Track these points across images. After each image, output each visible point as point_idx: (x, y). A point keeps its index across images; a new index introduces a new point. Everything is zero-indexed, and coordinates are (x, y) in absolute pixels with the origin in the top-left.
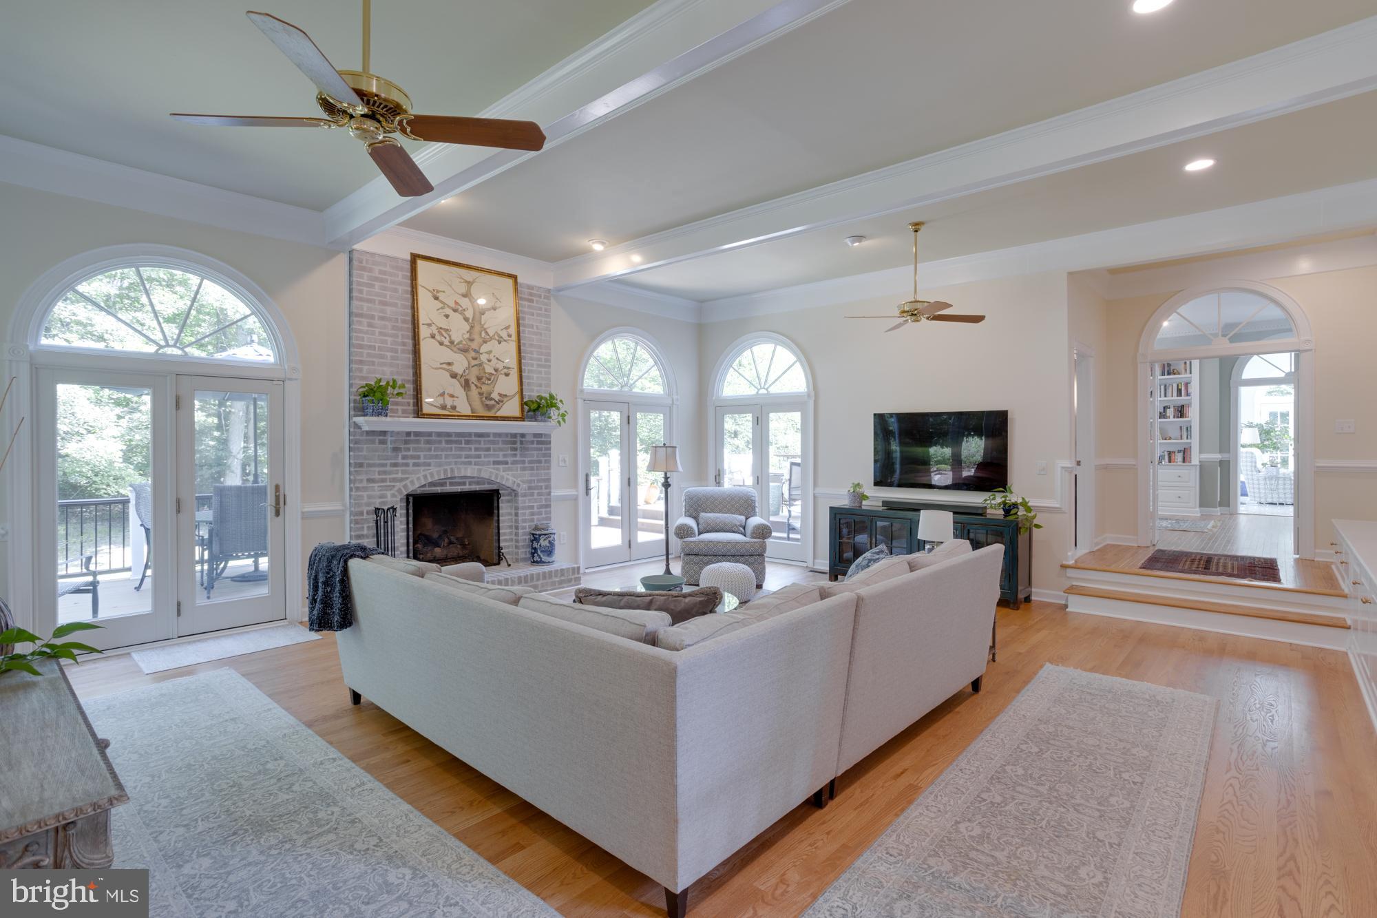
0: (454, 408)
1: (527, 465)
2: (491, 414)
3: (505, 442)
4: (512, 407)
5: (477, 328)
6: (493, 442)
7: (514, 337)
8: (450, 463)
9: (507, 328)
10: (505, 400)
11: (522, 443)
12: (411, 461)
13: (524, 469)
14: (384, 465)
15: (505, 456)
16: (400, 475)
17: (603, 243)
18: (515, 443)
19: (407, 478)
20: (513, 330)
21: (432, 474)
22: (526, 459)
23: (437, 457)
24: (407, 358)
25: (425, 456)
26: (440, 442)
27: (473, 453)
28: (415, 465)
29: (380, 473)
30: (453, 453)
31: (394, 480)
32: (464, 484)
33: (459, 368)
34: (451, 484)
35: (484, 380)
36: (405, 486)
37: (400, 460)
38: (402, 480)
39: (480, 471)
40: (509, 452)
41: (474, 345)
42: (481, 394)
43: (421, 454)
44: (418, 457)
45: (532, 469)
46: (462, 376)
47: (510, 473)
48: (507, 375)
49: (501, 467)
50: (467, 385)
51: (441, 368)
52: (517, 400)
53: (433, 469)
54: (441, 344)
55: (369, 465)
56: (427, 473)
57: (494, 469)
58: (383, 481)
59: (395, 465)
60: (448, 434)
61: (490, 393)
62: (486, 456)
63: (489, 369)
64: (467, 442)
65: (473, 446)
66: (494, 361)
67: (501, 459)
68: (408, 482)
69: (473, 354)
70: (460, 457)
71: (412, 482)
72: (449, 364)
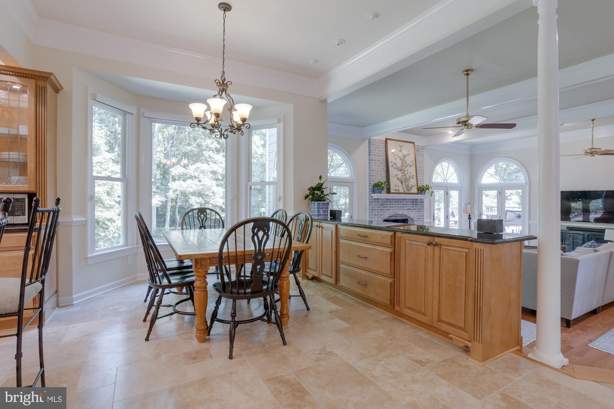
0: (399, 190)
1: (417, 210)
2: (409, 192)
3: (411, 202)
4: (414, 190)
5: (404, 162)
6: (407, 202)
7: (414, 165)
8: (395, 209)
9: (412, 161)
10: (413, 187)
11: (416, 202)
12: (385, 209)
13: (416, 212)
14: (378, 210)
15: (411, 207)
16: (382, 213)
17: (453, 131)
18: (413, 202)
19: (384, 214)
20: (414, 162)
21: (391, 213)
22: (417, 208)
23: (392, 207)
24: (384, 174)
25: (389, 207)
26: (393, 202)
27: (402, 206)
28: (387, 210)
29: (377, 212)
30: (396, 206)
31: (381, 215)
32: (398, 216)
33: (399, 177)
34: (395, 216)
35: (406, 180)
36: (384, 217)
37: (382, 208)
38: (383, 215)
39: (404, 212)
40: (412, 206)
41: (403, 168)
42: (406, 185)
43: (388, 206)
44: (387, 207)
45: (418, 212)
46: (400, 179)
47: (412, 213)
48: (413, 178)
49: (409, 211)
50: (402, 182)
51: (395, 177)
52: (416, 187)
53: (391, 211)
54: (395, 168)
55: (375, 210)
56: (389, 212)
57: (407, 211)
58: (378, 215)
59: (381, 210)
60: (395, 199)
61: (408, 185)
62: (406, 207)
63: (408, 177)
64: (400, 202)
65: (402, 203)
66: (409, 173)
67: (409, 208)
68: (384, 215)
69: (403, 171)
70: (398, 207)
71: (385, 216)
72: (397, 175)
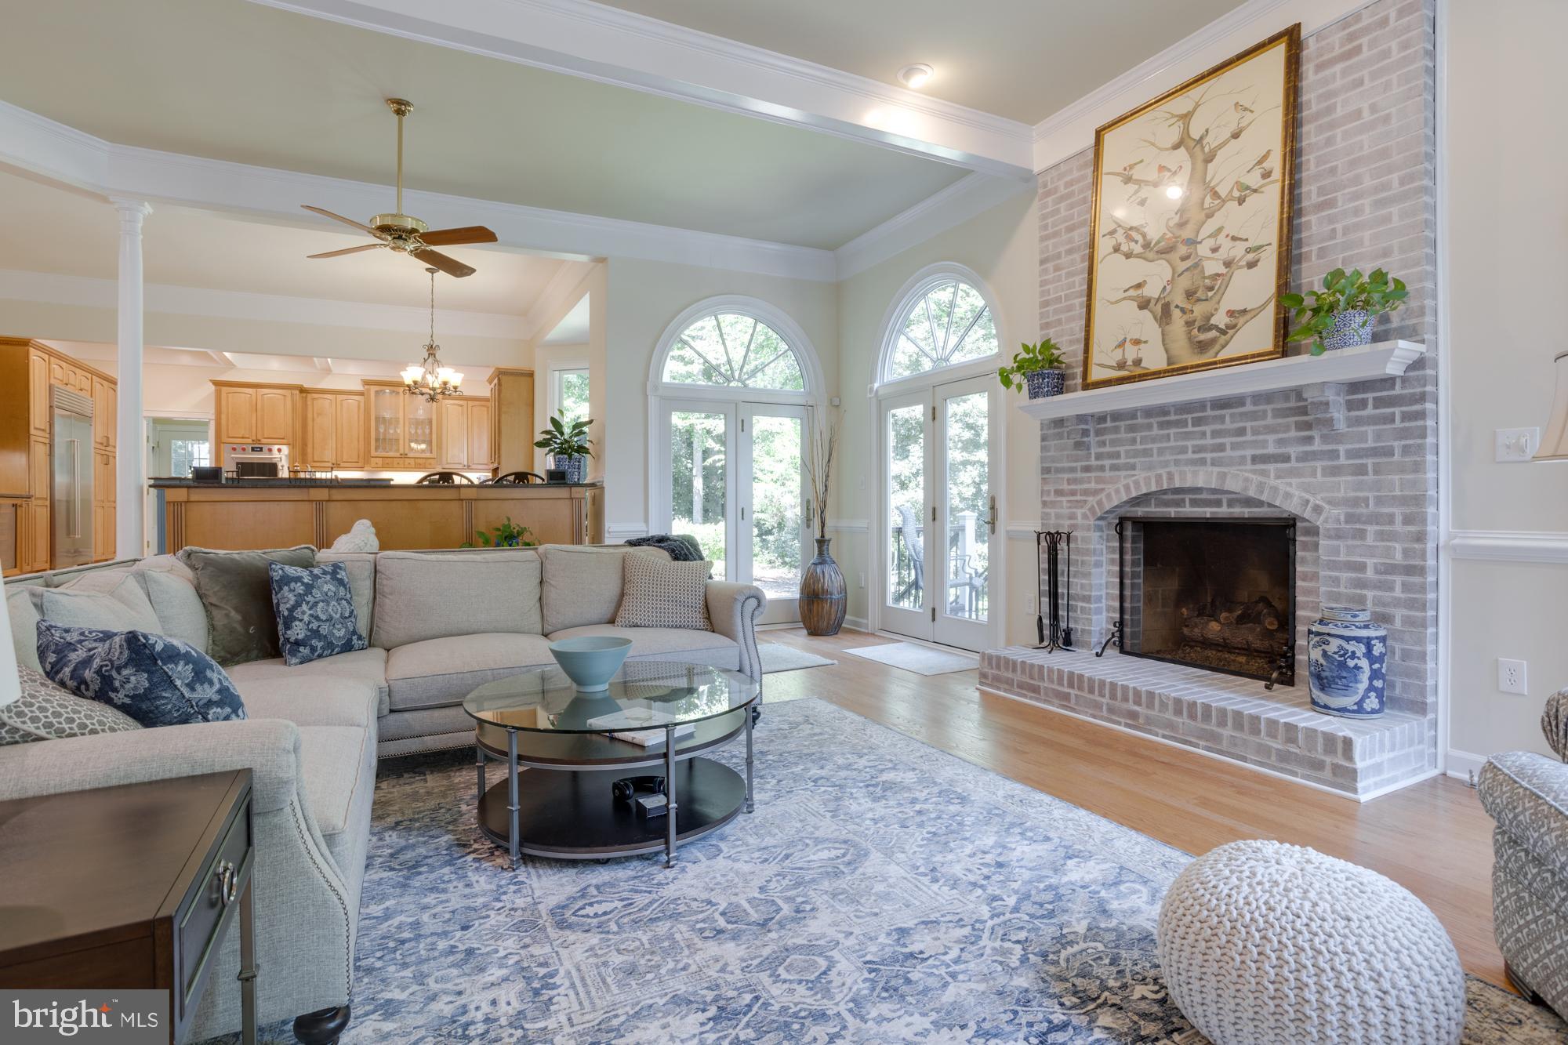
0: (1138, 362)
3: (1280, 413)
4: (1260, 333)
5: (1198, 194)
6: (1253, 416)
8: (1166, 464)
10: (1241, 320)
12: (1107, 463)
13: (1335, 471)
14: (1072, 470)
15: (1281, 442)
16: (1093, 485)
19: (1103, 489)
21: (1137, 483)
22: (1342, 448)
23: (1146, 453)
25: (1127, 452)
26: (1149, 427)
27: (1209, 441)
28: (1114, 468)
29: (1069, 481)
30: (1172, 443)
31: (1086, 492)
32: (1218, 503)
34: (1194, 503)
35: (1199, 294)
36: (1100, 503)
37: (1093, 462)
38: (1096, 492)
39: (1223, 476)
40: (1293, 434)
41: (1188, 231)
42: (1190, 324)
43: (1122, 449)
44: (1117, 455)
45: (1361, 470)
46: (1158, 300)
47: (1294, 481)
48: (1252, 262)
49: (1271, 467)
50: (1164, 316)
51: (1124, 299)
52: (1268, 315)
53: (1140, 475)
54: (1129, 256)
55: (1059, 470)
56: (1130, 481)
57: (1254, 472)
58: (1073, 493)
59: (1087, 469)
60: (1163, 410)
61: (1208, 319)
62: (1234, 446)
63: (1212, 267)
64: (1198, 422)
65: (1208, 429)
66: (1224, 244)
67: (1271, 450)
68: (1103, 496)
70: (1183, 450)
71: (1109, 496)
72: (1139, 286)
